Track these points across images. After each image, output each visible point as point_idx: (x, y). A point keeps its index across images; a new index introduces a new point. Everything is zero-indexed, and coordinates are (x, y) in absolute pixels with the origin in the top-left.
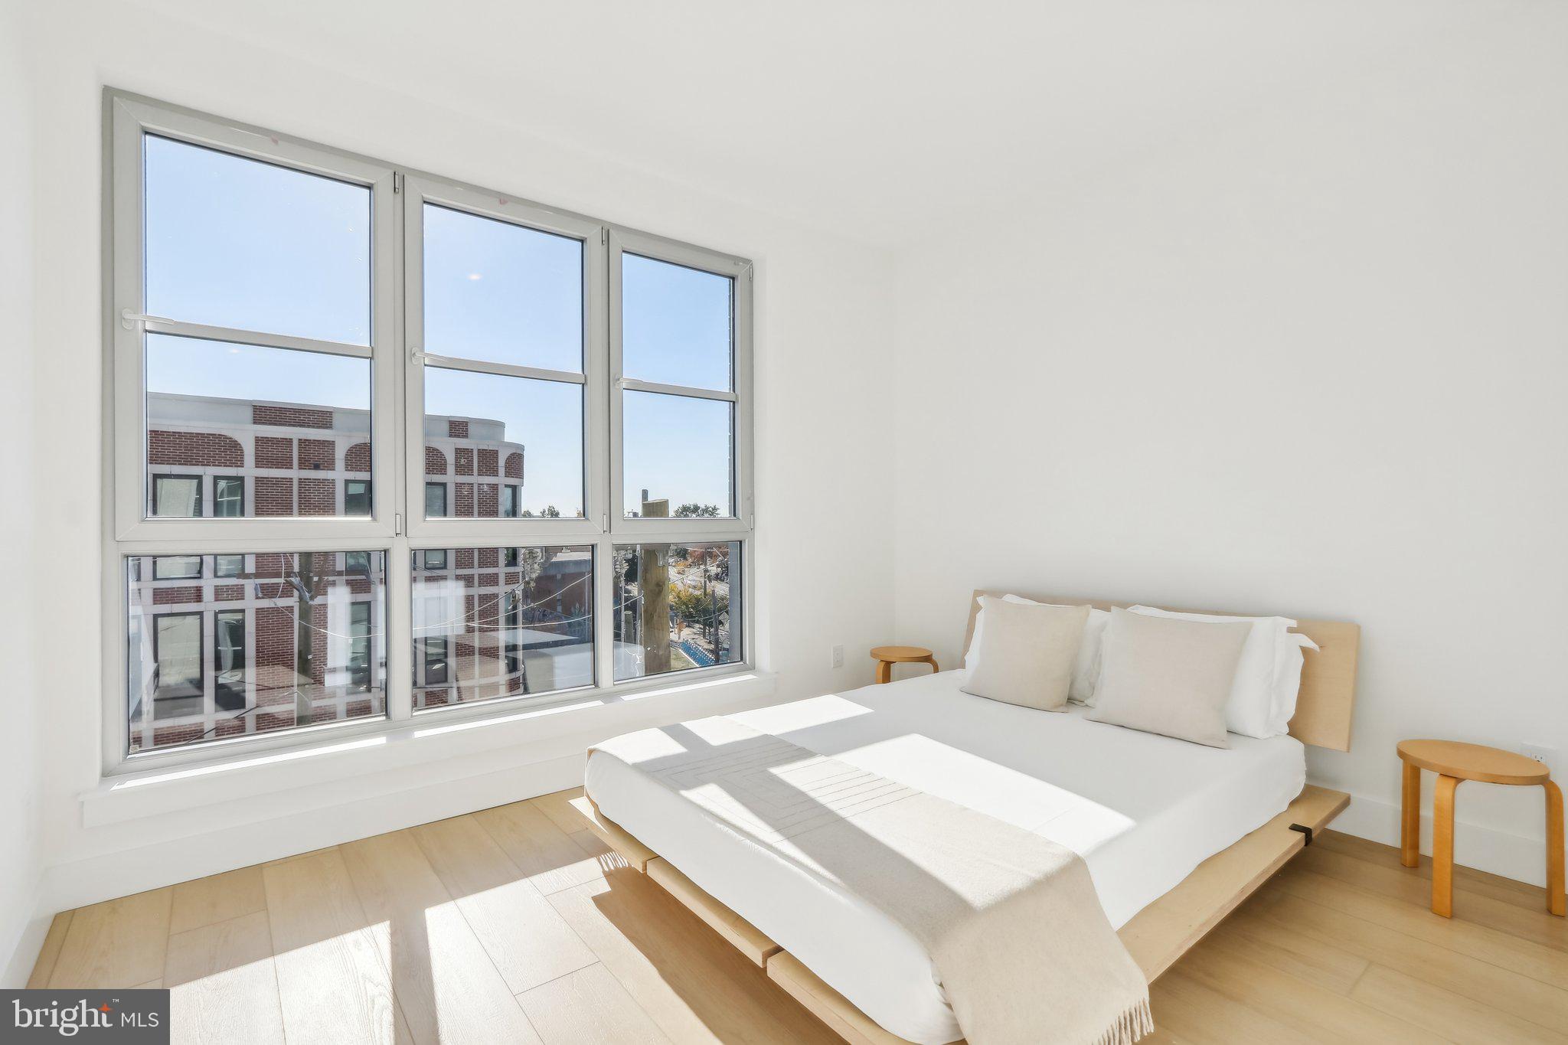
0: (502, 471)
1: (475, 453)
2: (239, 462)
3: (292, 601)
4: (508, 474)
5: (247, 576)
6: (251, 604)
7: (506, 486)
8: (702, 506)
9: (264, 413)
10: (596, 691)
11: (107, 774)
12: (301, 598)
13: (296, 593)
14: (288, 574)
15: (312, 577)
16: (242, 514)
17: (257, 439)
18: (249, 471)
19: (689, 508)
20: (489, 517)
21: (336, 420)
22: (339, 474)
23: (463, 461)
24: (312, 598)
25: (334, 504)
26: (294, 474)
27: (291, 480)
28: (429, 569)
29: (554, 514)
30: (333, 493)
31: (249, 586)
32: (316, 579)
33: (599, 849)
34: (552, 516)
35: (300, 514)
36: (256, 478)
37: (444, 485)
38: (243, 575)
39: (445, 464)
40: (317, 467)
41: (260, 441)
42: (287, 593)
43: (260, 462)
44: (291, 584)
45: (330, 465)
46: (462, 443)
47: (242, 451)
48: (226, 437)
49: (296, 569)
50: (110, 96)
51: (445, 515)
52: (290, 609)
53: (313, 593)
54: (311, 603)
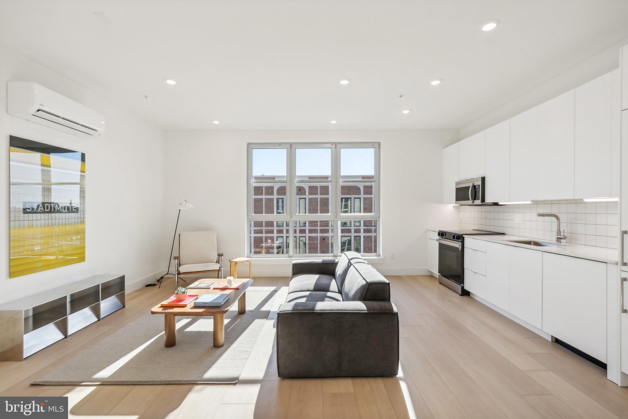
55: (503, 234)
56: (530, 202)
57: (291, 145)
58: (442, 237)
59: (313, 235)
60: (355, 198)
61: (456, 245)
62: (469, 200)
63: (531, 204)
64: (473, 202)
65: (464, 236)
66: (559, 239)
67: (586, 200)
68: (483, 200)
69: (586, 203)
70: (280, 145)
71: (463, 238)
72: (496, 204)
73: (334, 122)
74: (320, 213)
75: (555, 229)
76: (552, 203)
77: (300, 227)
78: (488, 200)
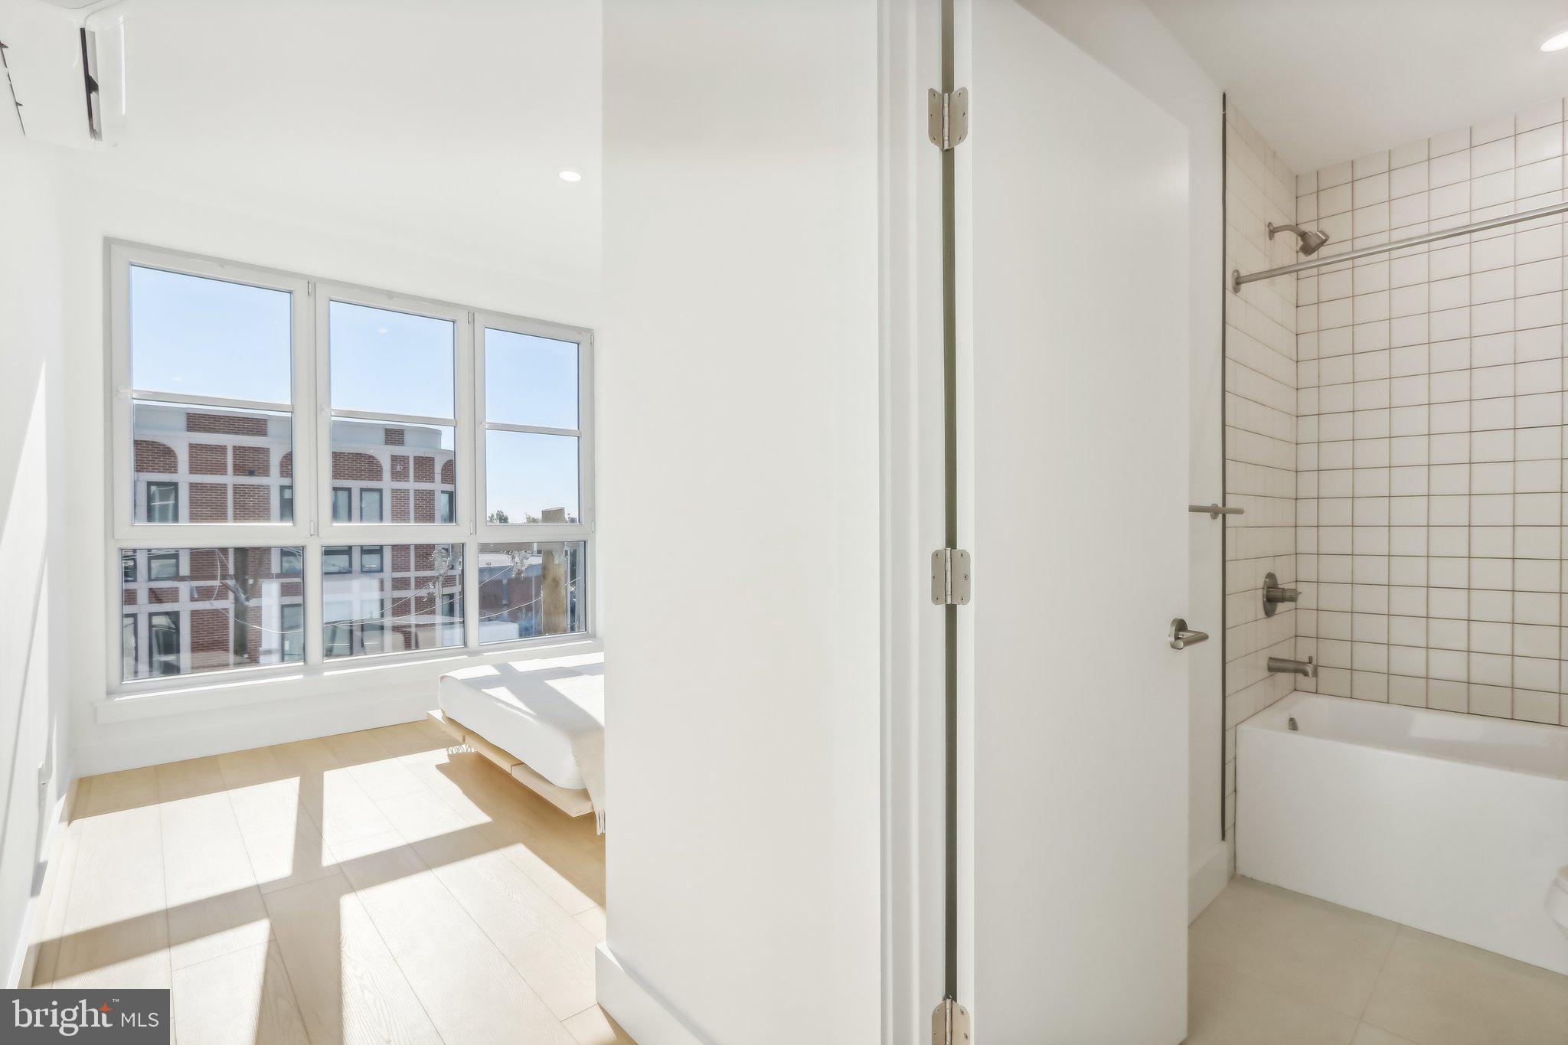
0: (438, 477)
1: (411, 460)
2: (172, 468)
3: (228, 604)
4: (444, 480)
5: (183, 579)
6: (185, 606)
7: (443, 492)
9: (196, 422)
10: (464, 650)
11: (110, 693)
12: (237, 600)
13: (231, 595)
14: (224, 577)
15: (247, 580)
16: (176, 519)
17: (191, 446)
18: (184, 476)
20: (424, 522)
21: (271, 428)
22: (273, 480)
23: (398, 468)
24: (247, 599)
25: (268, 510)
26: (229, 479)
27: (224, 486)
28: (366, 572)
29: (503, 519)
30: (268, 499)
31: (184, 588)
32: (251, 582)
33: (448, 743)
34: (501, 522)
35: (236, 518)
36: (191, 483)
37: (380, 491)
38: (177, 577)
39: (381, 471)
40: (251, 473)
41: (194, 448)
42: (222, 595)
43: (194, 469)
44: (226, 587)
45: (265, 471)
46: (398, 450)
47: (175, 456)
48: (159, 444)
49: (231, 571)
50: (109, 243)
51: (381, 518)
52: (226, 610)
53: (248, 594)
54: (247, 603)
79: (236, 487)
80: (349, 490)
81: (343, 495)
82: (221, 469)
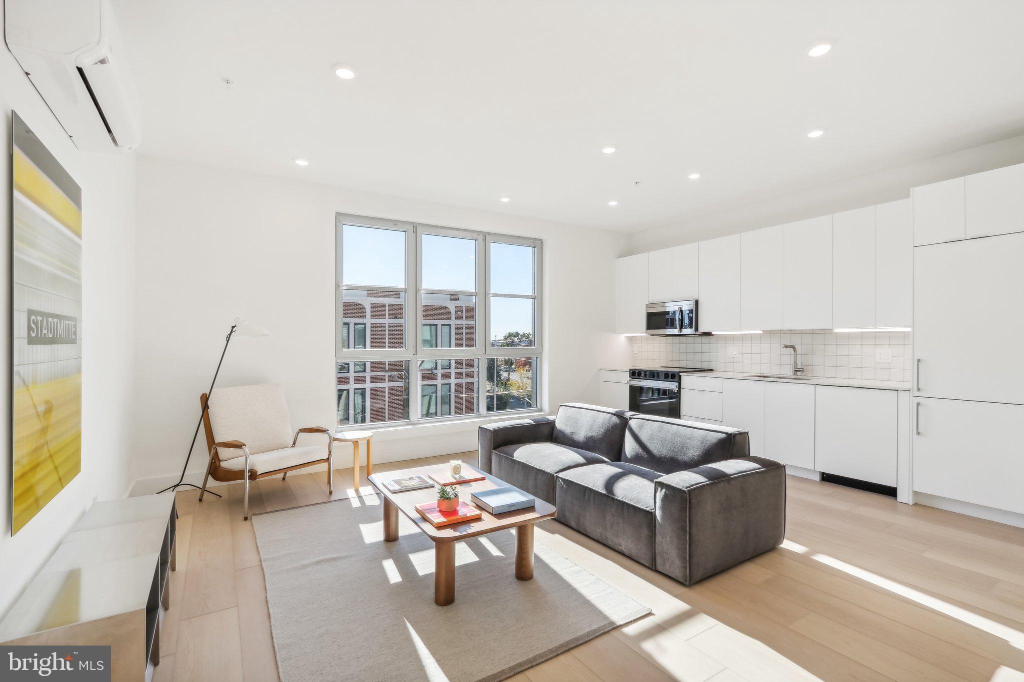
1: (464, 308)
2: (364, 316)
3: (385, 384)
5: (367, 372)
8: (521, 333)
9: (373, 292)
16: (365, 347)
17: (372, 305)
18: (368, 320)
19: (513, 334)
23: (458, 313)
26: (387, 321)
27: (385, 324)
31: (368, 376)
36: (371, 323)
37: (450, 325)
38: (365, 371)
39: (450, 315)
40: (395, 318)
41: (373, 306)
43: (372, 316)
45: (401, 316)
46: (458, 304)
47: (365, 310)
48: (359, 304)
52: (385, 388)
55: (711, 370)
56: (761, 332)
57: (415, 226)
58: (634, 377)
59: (379, 385)
60: (442, 325)
61: (671, 386)
62: (676, 328)
63: (761, 334)
64: (681, 331)
65: (680, 374)
66: (796, 372)
67: (835, 331)
68: (697, 329)
69: (836, 333)
70: (395, 225)
71: (680, 377)
72: (708, 334)
73: (505, 200)
74: (389, 347)
75: (792, 362)
76: (791, 332)
77: (355, 372)
78: (703, 328)
79: (389, 325)
80: (436, 325)
81: (433, 328)
82: (383, 317)
